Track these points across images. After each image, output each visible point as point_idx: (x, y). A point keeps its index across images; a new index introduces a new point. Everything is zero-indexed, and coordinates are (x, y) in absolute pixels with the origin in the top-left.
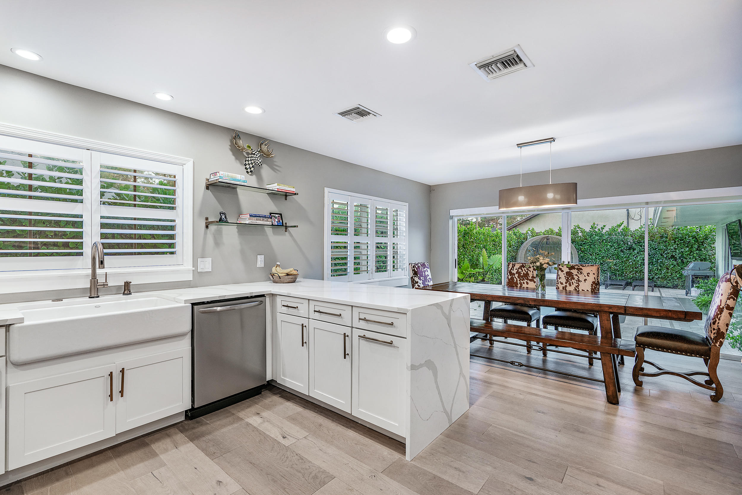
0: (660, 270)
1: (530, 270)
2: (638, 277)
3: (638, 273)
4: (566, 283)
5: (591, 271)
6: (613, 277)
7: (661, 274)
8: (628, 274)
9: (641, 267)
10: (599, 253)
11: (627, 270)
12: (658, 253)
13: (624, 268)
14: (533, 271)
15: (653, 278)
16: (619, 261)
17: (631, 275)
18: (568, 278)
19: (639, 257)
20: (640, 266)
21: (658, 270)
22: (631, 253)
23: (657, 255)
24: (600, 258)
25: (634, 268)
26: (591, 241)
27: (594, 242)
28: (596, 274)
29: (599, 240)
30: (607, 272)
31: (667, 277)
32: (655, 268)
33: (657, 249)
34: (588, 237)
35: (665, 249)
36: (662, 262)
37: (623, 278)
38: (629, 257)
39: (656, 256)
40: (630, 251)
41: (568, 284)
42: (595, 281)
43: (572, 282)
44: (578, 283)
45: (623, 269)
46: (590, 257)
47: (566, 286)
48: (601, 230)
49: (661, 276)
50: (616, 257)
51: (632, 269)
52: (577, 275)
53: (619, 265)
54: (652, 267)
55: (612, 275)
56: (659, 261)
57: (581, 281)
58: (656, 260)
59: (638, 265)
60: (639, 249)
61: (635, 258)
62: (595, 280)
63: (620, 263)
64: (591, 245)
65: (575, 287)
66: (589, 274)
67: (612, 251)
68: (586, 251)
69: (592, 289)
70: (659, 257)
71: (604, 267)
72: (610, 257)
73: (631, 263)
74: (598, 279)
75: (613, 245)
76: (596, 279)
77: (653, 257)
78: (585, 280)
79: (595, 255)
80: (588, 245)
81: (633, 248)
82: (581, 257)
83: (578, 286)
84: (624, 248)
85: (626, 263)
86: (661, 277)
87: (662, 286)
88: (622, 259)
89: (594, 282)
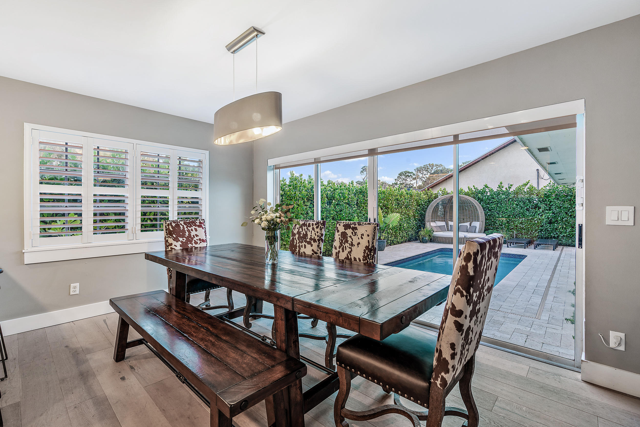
0: (565, 228)
1: (309, 230)
2: (544, 235)
3: (543, 232)
4: (340, 247)
5: (366, 231)
6: (519, 236)
7: (566, 233)
8: (533, 233)
9: (546, 226)
10: (506, 212)
11: (532, 228)
12: (563, 211)
13: (529, 226)
14: (312, 230)
15: (558, 236)
16: (524, 220)
17: (536, 233)
18: (342, 241)
19: (544, 216)
20: (545, 224)
21: (563, 228)
22: (537, 212)
23: (562, 213)
24: (507, 216)
25: (540, 226)
26: (498, 200)
27: (500, 200)
28: (371, 236)
29: (506, 199)
30: (514, 231)
31: (571, 236)
32: (560, 226)
33: (562, 208)
34: (495, 196)
35: (570, 208)
36: (567, 221)
37: (529, 236)
38: (534, 216)
39: (561, 215)
40: (535, 210)
41: (341, 250)
42: (369, 246)
43: (345, 246)
44: (351, 248)
45: (528, 228)
46: (497, 216)
47: (339, 252)
48: (509, 190)
49: (565, 235)
50: (521, 216)
51: (538, 227)
52: (350, 237)
53: (525, 224)
54: (557, 225)
55: (518, 233)
56: (564, 220)
57: (354, 246)
58: (560, 218)
59: (543, 223)
60: (544, 207)
61: (540, 217)
62: (369, 244)
63: (526, 222)
64: (498, 204)
65: (347, 254)
66: (363, 236)
67: (517, 210)
68: (493, 210)
69: (364, 256)
70: (564, 216)
71: (510, 225)
72: (516, 215)
73: (536, 222)
74: (373, 243)
75: (519, 204)
76: (371, 243)
77: (558, 216)
78: (359, 244)
79: (501, 213)
80: (495, 204)
81: (538, 207)
82: (488, 215)
83: (350, 252)
84: (529, 207)
85: (532, 222)
86: (567, 236)
87: (567, 244)
88: (528, 217)
89: (367, 247)
